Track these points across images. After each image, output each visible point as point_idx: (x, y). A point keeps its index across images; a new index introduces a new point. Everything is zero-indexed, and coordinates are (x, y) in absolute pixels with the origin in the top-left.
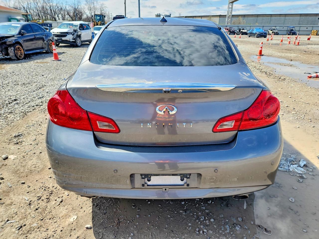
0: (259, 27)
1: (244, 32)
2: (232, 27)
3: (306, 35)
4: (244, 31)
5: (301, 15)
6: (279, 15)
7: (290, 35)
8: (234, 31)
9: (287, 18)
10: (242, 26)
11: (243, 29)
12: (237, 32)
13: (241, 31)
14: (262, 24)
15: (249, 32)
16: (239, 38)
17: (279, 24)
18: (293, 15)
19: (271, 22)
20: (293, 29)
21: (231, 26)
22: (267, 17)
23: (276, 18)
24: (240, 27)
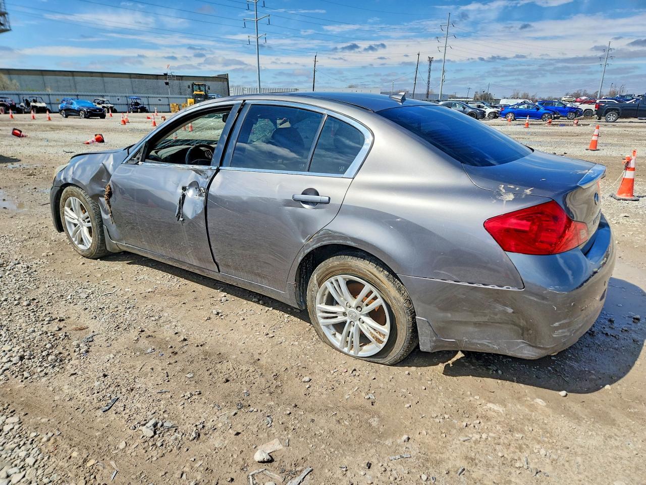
0: (71, 96)
1: (40, 107)
2: (5, 96)
3: (163, 112)
4: (38, 105)
5: (130, 75)
6: (88, 74)
7: (137, 112)
8: (14, 104)
9: (106, 79)
10: (32, 95)
11: (35, 101)
12: (22, 106)
13: (32, 104)
14: (58, 91)
15: (62, 107)
16: (48, 119)
17: (96, 92)
18: (113, 75)
19: (77, 87)
20: (139, 101)
21: (3, 94)
22: (65, 76)
23: (85, 78)
24: (27, 97)
